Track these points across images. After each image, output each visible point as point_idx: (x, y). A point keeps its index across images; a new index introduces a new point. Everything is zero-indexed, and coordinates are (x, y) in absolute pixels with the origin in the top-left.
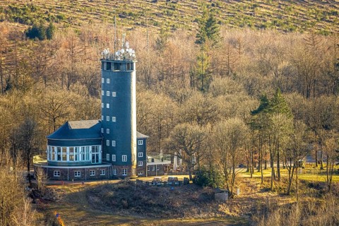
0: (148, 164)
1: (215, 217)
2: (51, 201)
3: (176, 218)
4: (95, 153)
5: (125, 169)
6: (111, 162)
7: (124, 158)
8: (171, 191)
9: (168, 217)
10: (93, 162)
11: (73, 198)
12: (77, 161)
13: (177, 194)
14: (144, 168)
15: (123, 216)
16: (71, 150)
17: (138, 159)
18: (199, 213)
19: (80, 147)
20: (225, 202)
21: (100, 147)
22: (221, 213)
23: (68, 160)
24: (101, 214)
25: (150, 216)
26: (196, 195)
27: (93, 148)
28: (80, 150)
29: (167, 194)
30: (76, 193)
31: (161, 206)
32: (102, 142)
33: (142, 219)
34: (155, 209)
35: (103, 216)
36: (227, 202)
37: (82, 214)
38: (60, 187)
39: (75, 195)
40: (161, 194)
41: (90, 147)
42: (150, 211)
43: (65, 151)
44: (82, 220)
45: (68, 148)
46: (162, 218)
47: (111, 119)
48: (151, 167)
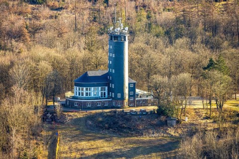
0: (137, 99)
1: (163, 136)
2: (62, 123)
3: (137, 136)
4: (103, 92)
5: (119, 102)
6: (111, 97)
7: (119, 95)
8: (139, 119)
9: (132, 135)
10: (102, 97)
11: (77, 121)
12: (91, 96)
13: (142, 120)
14: (134, 101)
15: (103, 135)
16: (87, 90)
17: (130, 96)
18: (153, 133)
19: (93, 88)
20: (173, 126)
21: (107, 88)
22: (168, 134)
23: (85, 95)
24: (90, 133)
25: (121, 135)
26: (155, 121)
27: (102, 88)
28: (93, 90)
29: (136, 120)
30: (80, 118)
31: (129, 128)
32: (108, 85)
33: (115, 137)
34: (125, 130)
35: (90, 134)
36: (175, 126)
37: (78, 132)
38: (72, 114)
39: (79, 120)
40: (132, 120)
41: (100, 88)
42: (122, 131)
43: (82, 90)
44: (75, 137)
45: (85, 88)
46: (128, 136)
47: (112, 71)
48: (139, 101)
